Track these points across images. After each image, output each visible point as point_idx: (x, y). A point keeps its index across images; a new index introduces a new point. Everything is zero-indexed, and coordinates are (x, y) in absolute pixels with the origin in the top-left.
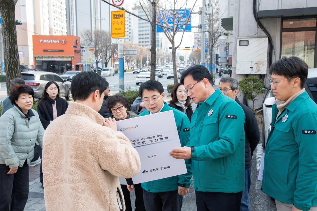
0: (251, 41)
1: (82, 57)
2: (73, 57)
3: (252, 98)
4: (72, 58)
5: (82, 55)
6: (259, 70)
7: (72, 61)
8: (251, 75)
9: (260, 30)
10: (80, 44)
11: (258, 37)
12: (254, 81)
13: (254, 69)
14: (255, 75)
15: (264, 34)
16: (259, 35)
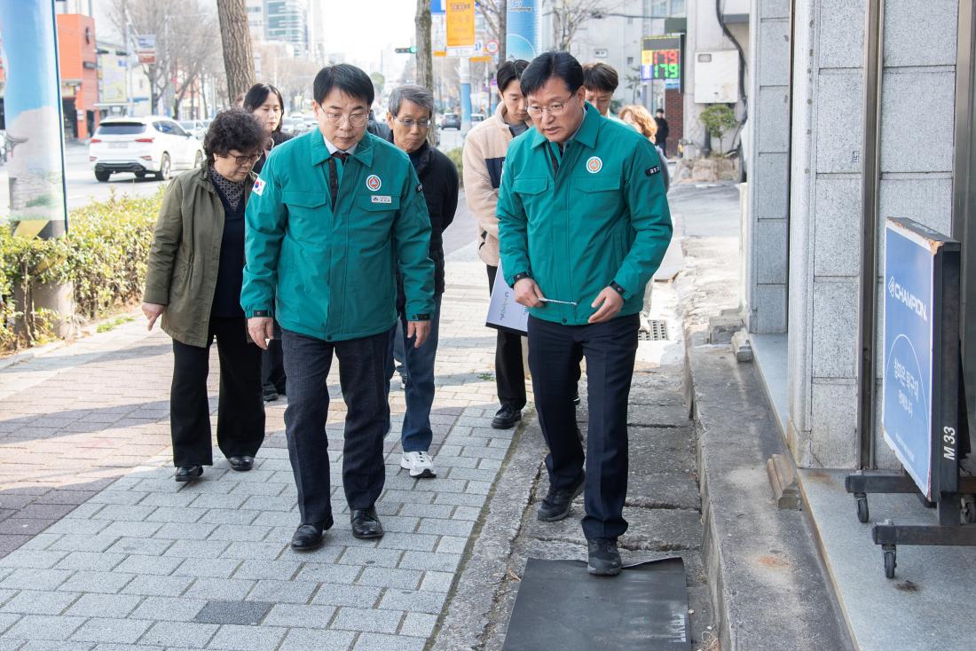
0: (714, 55)
1: (100, 83)
2: (80, 84)
3: (719, 135)
4: (78, 88)
5: (101, 79)
6: (727, 97)
7: (77, 96)
8: (716, 104)
9: (726, 39)
10: (95, 41)
11: (723, 49)
12: (722, 111)
13: (721, 95)
14: (722, 104)
15: (732, 45)
16: (725, 46)
